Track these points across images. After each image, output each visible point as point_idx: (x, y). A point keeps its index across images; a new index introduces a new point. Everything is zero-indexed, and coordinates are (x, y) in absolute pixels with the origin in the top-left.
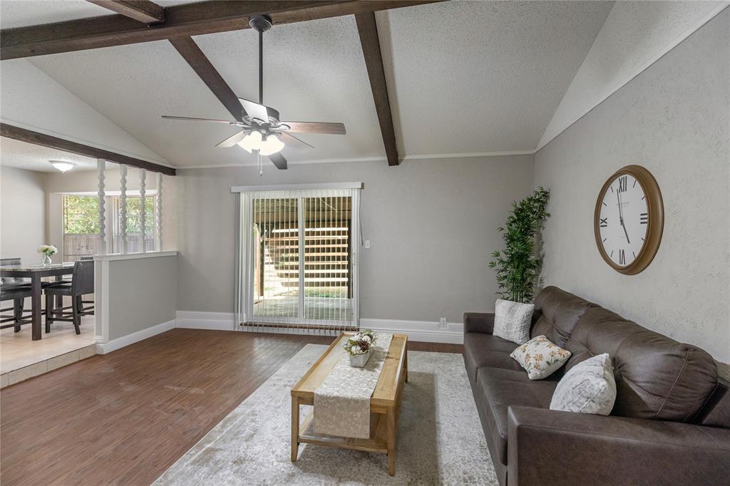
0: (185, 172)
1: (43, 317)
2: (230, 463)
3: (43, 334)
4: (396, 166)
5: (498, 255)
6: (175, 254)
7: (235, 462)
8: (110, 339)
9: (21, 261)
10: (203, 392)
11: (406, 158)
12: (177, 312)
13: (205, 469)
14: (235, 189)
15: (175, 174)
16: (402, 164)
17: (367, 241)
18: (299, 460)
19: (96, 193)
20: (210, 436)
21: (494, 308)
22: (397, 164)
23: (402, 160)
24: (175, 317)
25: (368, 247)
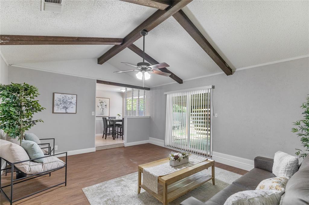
0: (153, 89)
1: (117, 134)
2: (123, 185)
3: (115, 139)
4: (231, 75)
5: (298, 124)
6: (149, 117)
7: (124, 186)
8: (127, 142)
9: (116, 118)
10: (137, 163)
11: (237, 70)
12: (150, 137)
13: (116, 184)
14: (165, 93)
15: (150, 90)
16: (234, 74)
17: (216, 114)
18: (140, 194)
19: (131, 98)
20: (126, 176)
21: (274, 156)
22: (232, 74)
23: (234, 72)
24: (149, 139)
25: (217, 117)
